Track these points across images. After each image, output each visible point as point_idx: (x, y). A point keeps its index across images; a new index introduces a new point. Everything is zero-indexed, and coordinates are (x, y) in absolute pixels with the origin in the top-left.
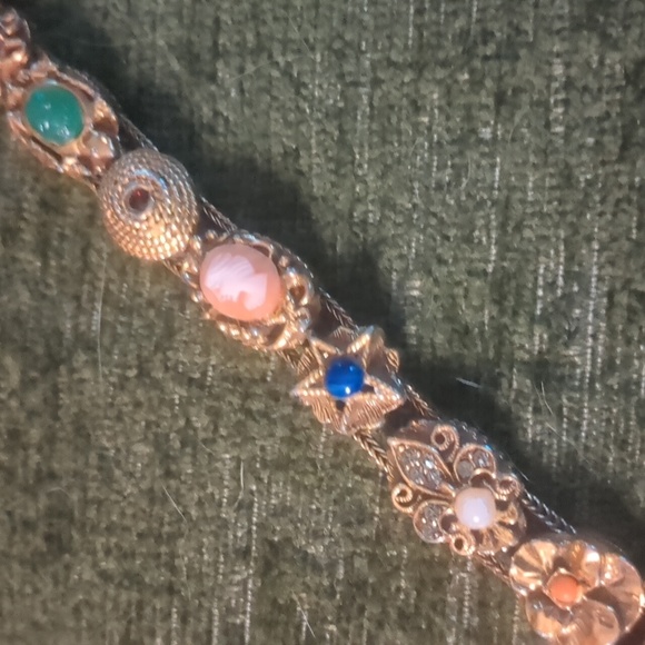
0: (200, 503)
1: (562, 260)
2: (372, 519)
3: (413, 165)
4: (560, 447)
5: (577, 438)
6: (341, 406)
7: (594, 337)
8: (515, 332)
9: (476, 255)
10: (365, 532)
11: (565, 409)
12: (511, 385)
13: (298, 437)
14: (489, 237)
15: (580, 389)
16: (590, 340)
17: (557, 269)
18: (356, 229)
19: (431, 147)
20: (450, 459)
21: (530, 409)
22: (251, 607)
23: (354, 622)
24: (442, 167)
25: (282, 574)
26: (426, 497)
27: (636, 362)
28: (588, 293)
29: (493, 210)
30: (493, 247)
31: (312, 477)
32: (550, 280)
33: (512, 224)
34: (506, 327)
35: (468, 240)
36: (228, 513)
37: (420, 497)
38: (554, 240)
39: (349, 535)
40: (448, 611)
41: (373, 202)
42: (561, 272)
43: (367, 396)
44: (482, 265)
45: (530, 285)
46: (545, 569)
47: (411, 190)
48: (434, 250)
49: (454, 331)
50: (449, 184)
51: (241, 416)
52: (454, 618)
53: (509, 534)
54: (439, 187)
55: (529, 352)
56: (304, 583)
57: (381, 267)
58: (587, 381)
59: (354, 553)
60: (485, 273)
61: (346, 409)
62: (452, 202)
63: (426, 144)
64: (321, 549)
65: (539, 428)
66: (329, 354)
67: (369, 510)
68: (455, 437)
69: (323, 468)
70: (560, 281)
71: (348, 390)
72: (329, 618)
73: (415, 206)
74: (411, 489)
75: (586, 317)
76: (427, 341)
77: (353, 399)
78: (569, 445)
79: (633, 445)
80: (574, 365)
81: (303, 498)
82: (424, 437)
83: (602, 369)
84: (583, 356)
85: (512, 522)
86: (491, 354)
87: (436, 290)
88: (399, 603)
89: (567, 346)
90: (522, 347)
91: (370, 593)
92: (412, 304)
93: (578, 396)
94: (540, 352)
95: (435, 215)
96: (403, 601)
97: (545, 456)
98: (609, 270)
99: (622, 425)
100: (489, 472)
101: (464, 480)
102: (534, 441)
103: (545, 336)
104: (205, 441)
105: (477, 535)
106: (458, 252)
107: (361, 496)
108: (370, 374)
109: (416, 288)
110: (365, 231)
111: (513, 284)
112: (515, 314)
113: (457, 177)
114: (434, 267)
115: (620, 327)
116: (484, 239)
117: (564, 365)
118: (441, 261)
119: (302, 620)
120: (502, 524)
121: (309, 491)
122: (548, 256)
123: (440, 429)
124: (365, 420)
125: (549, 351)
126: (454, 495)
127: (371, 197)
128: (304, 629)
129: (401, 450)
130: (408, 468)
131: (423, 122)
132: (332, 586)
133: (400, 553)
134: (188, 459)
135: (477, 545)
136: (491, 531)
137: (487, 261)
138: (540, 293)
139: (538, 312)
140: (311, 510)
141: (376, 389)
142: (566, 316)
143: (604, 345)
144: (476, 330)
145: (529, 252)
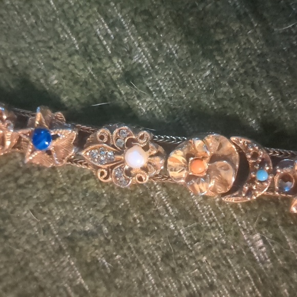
0: (28, 242)
1: (103, 21)
2: (103, 196)
3: (17, 26)
4: (160, 106)
5: (163, 97)
6: (49, 153)
7: (140, 46)
8: (106, 68)
9: (67, 46)
10: (104, 204)
11: (150, 88)
12: (120, 93)
13: (49, 182)
14: (68, 34)
15: (150, 74)
16: (139, 48)
17: (104, 27)
18: (13, 72)
19: (18, 13)
20: (112, 143)
21: (136, 98)
22: (79, 272)
23: (125, 248)
24: (28, 17)
25: (81, 248)
26: (112, 168)
27: (165, 44)
28: (124, 28)
29: (62, 21)
30: (72, 37)
31: (66, 196)
32: (105, 34)
33: (72, 21)
34: (101, 69)
35: (60, 41)
36: (42, 238)
37: (110, 170)
38: (94, 15)
39: (98, 211)
40: (161, 214)
41: (11, 55)
42: (107, 27)
43: (57, 140)
44: (73, 48)
45: (98, 43)
46: (183, 163)
47: (23, 38)
48: (49, 56)
49: (81, 86)
50: (36, 23)
51: (19, 190)
52: (167, 215)
53: (157, 158)
54: (33, 27)
55: (118, 73)
56: (94, 246)
57: (33, 81)
58: (151, 68)
59: (105, 216)
60: (77, 51)
61: (52, 153)
62: (43, 30)
63: (16, 13)
64: (91, 225)
65: (145, 104)
66: (29, 133)
67: (100, 193)
68: (108, 132)
69: (68, 188)
70: (109, 31)
71: (47, 143)
72: (115, 253)
73: (29, 43)
74: (105, 169)
75: (131, 39)
76: (74, 99)
77: (52, 145)
78: (163, 103)
79: (188, 82)
80: (140, 65)
81: (68, 207)
82: (95, 142)
83: (153, 58)
84: (141, 58)
85: (155, 152)
86: (103, 86)
87: (62, 74)
88: (139, 226)
89: (131, 58)
90: (114, 73)
91: (123, 230)
92: (58, 88)
93: (151, 78)
94: (123, 69)
95: (40, 41)
96: (139, 223)
97: (156, 115)
98: (125, 11)
99: (178, 77)
100: (131, 137)
101: (123, 148)
102: (148, 112)
103: (120, 61)
104: (12, 212)
105: (145, 169)
106: (59, 50)
107: (92, 190)
108: (52, 129)
109: (54, 79)
110: (17, 70)
111: (90, 47)
112: (100, 59)
113: (37, 17)
114: (54, 64)
115: (147, 33)
116: (66, 36)
117: (136, 68)
118: (55, 59)
119: (104, 263)
120: (151, 156)
121: (69, 203)
122: (96, 24)
123: (99, 133)
124: (67, 153)
125: (126, 66)
126: (123, 158)
127: (9, 53)
128: (107, 266)
129: (88, 154)
130: (96, 160)
131: (8, 4)
132: (106, 239)
133: (125, 203)
134: (10, 226)
135: (148, 174)
136: (149, 163)
137: (74, 45)
138: (105, 43)
139: (110, 52)
140: (75, 211)
141: (59, 134)
142: (122, 45)
143: (146, 46)
144: (91, 79)
145: (87, 28)
